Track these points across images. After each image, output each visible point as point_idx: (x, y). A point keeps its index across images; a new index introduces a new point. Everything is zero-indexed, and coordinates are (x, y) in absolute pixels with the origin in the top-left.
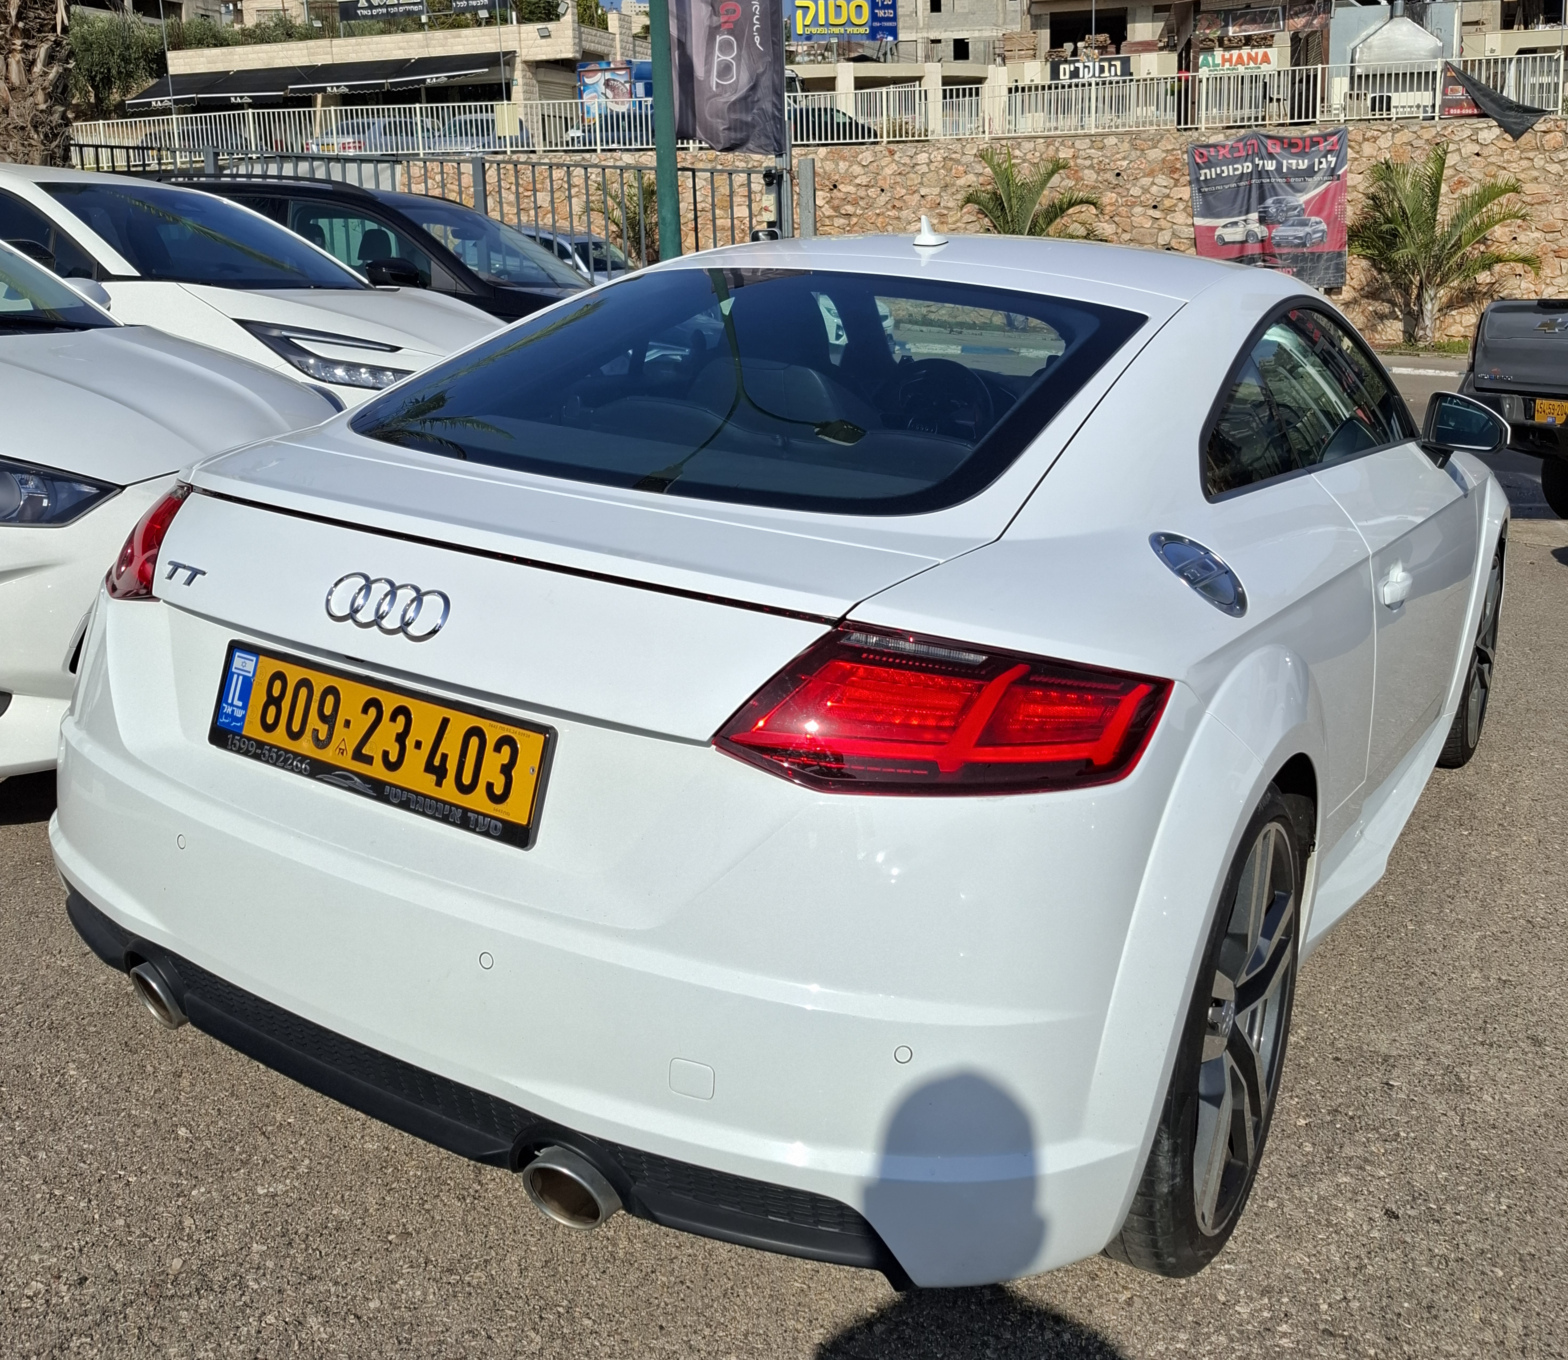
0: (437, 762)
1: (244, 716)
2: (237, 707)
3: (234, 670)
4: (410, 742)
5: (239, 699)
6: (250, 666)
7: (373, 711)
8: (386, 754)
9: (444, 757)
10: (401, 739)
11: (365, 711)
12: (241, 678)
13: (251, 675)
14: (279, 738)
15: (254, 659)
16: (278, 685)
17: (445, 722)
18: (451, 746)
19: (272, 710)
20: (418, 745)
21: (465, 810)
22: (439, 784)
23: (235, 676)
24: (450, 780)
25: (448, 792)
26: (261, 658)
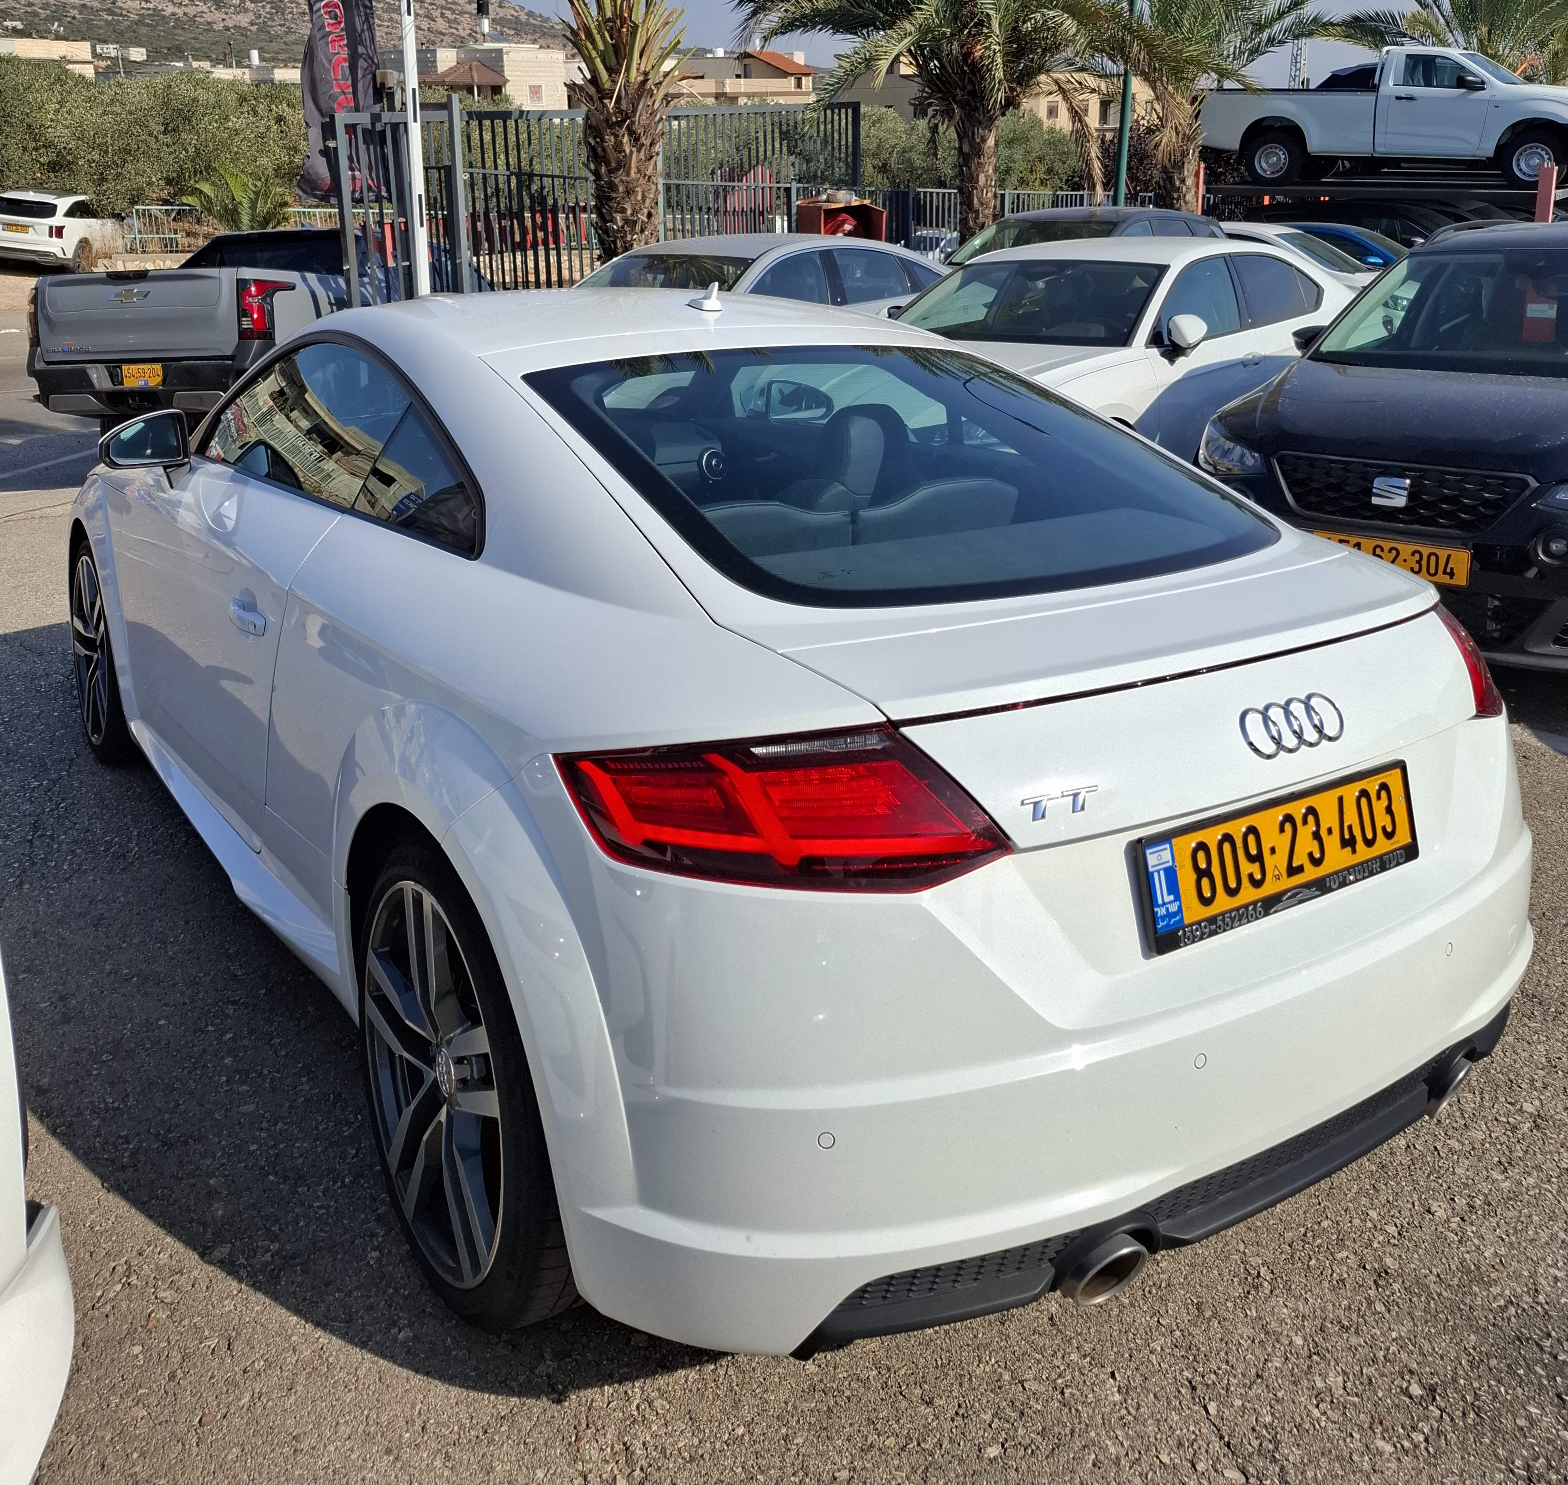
0: (1347, 836)
1: (1180, 907)
2: (1170, 903)
3: (1151, 870)
4: (1323, 833)
5: (1169, 894)
6: (1166, 856)
7: (1288, 827)
8: (1311, 855)
9: (1350, 828)
10: (1317, 836)
11: (1282, 830)
12: (1162, 873)
13: (1170, 864)
14: (1223, 903)
15: (1168, 846)
16: (1201, 855)
17: (1341, 799)
18: (1351, 817)
19: (1205, 882)
20: (1330, 831)
21: (1381, 857)
22: (1354, 851)
23: (1156, 875)
24: (1360, 844)
25: (1363, 853)
26: (1174, 841)
